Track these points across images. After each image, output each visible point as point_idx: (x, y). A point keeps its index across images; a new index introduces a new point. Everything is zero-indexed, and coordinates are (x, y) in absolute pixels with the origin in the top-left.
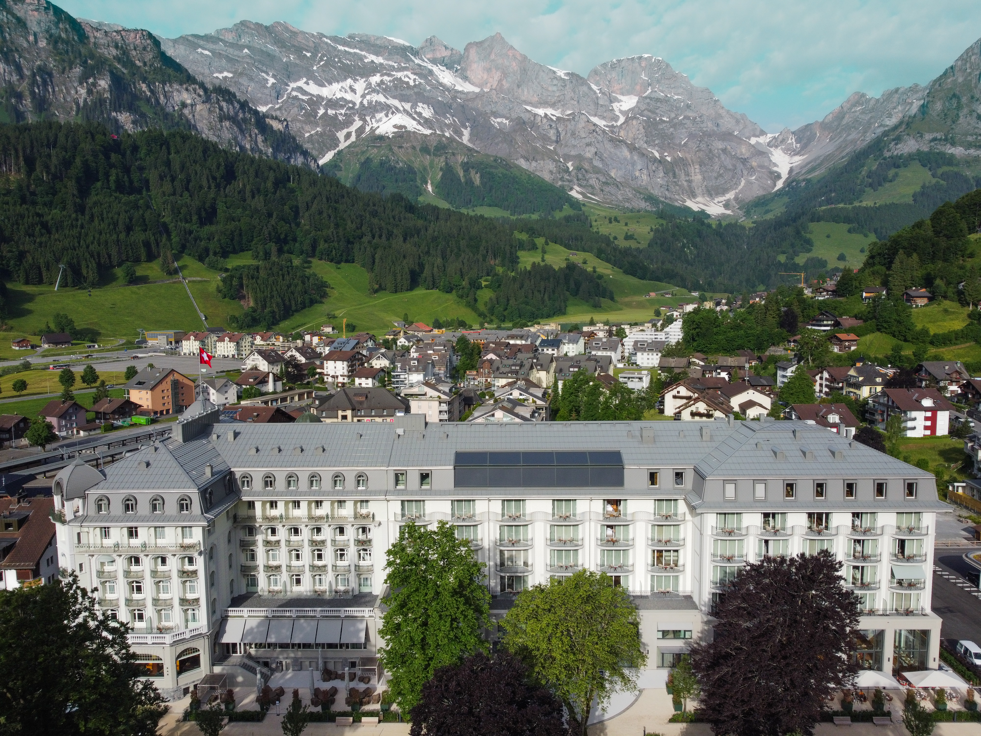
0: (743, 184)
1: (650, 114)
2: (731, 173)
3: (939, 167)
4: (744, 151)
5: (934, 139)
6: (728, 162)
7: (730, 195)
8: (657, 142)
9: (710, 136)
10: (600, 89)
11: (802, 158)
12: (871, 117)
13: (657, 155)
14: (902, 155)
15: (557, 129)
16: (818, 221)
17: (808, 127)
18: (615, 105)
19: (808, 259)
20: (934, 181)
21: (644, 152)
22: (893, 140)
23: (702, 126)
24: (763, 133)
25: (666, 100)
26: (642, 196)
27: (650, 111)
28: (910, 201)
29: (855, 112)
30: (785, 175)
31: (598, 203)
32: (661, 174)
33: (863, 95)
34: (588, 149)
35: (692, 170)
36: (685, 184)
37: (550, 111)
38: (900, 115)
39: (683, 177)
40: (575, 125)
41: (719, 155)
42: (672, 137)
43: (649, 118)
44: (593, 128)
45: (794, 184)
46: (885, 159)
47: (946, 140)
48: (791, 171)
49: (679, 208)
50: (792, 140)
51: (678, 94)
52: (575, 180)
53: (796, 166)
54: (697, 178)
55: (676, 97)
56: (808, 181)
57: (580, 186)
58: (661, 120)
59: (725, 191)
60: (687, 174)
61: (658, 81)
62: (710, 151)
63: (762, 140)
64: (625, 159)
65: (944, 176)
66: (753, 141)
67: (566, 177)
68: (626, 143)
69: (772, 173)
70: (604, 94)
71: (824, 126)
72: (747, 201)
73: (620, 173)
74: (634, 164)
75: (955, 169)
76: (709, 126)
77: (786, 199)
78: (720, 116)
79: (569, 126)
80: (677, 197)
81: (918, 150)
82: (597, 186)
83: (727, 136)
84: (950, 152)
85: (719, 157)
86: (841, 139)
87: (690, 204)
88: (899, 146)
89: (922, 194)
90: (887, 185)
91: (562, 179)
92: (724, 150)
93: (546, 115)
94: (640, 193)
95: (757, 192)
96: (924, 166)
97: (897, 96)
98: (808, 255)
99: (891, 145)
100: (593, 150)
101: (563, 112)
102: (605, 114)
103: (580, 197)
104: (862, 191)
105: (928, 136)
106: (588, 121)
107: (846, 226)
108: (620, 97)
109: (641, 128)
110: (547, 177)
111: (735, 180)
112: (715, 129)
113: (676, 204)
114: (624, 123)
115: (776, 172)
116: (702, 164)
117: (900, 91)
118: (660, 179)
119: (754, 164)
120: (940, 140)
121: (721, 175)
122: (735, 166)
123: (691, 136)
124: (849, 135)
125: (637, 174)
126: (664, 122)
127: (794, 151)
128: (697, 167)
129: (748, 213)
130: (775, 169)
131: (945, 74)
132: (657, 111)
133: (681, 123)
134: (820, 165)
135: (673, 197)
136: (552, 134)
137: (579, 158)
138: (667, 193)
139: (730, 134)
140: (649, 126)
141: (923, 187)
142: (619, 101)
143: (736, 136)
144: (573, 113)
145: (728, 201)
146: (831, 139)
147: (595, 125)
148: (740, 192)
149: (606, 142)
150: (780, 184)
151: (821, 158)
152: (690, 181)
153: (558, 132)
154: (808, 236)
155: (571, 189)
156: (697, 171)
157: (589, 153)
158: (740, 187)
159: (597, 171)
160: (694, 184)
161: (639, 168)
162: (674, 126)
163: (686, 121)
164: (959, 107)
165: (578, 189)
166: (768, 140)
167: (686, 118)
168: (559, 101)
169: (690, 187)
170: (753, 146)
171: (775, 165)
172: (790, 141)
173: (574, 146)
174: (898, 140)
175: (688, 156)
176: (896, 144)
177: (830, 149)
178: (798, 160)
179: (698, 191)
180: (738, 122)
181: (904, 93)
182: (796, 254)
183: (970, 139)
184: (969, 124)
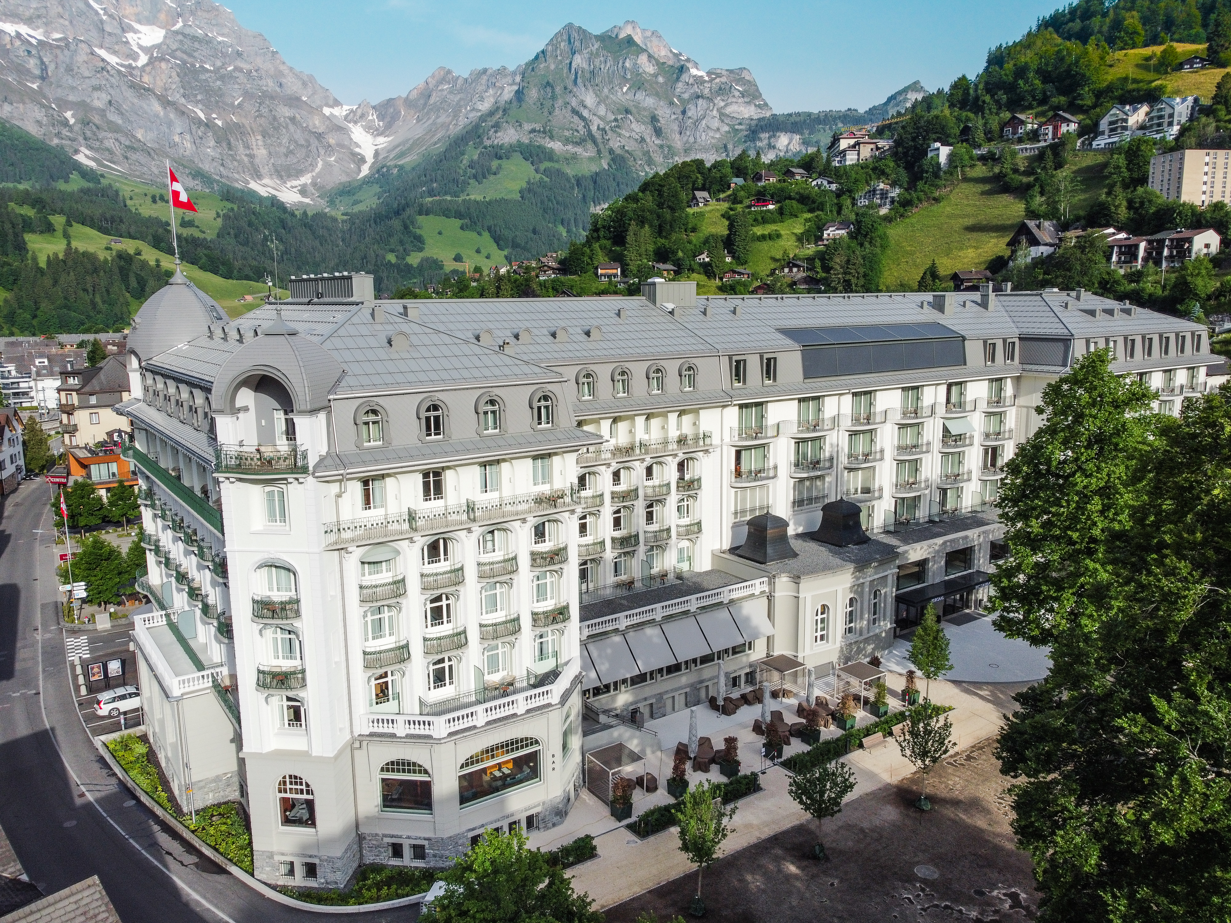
0: (320, 164)
1: (185, 57)
2: (304, 150)
3: (541, 162)
4: (317, 123)
5: (533, 131)
6: (299, 136)
7: (306, 179)
8: (199, 97)
9: (272, 98)
10: (104, 9)
11: (386, 139)
12: (461, 99)
13: (202, 116)
14: (503, 144)
15: (40, 59)
16: (427, 214)
17: (390, 102)
18: (130, 36)
19: (422, 260)
20: (538, 176)
21: (183, 109)
22: (493, 127)
23: (260, 83)
24: (337, 103)
25: (207, 41)
26: (187, 171)
27: (185, 52)
28: (518, 197)
29: (442, 90)
30: (370, 160)
31: (123, 175)
32: (212, 143)
33: (449, 72)
34: (96, 94)
35: (252, 141)
36: (246, 159)
37: (24, 30)
38: (492, 100)
39: (241, 150)
40: (71, 58)
41: (287, 125)
42: (219, 93)
43: (184, 63)
44: (101, 64)
45: (385, 170)
46: (485, 148)
47: (544, 132)
48: (377, 154)
49: (242, 191)
50: (372, 116)
51: (223, 35)
52: (81, 139)
53: (383, 149)
54: (261, 153)
55: (220, 39)
56: (401, 168)
57: (90, 148)
58: (203, 67)
59: (299, 173)
60: (247, 147)
61: (192, 13)
62: (275, 118)
63: (339, 112)
64: (157, 116)
65: (546, 172)
66: (327, 111)
67: (65, 132)
68: (154, 94)
69: (354, 154)
70: (111, 16)
71: (408, 102)
72: (328, 188)
73: (151, 136)
74: (170, 124)
75: (556, 166)
76: (270, 85)
77: (376, 189)
78: (281, 74)
79: (61, 57)
80: (236, 176)
81: (518, 141)
82: (118, 151)
83: (294, 101)
84: (549, 146)
85: (287, 128)
86: (430, 121)
87: (253, 185)
88: (499, 134)
89: (529, 190)
90: (492, 178)
91: (58, 135)
92: (293, 119)
93: (19, 35)
94: (185, 167)
95: (338, 177)
96: (526, 159)
97: (485, 77)
98: (421, 255)
99: (491, 133)
100: (105, 97)
101: (47, 33)
102: (117, 48)
103: (92, 164)
104: (466, 183)
105: (527, 127)
106: (92, 53)
107: (458, 223)
108: (137, 26)
109: (174, 74)
110: (33, 129)
111: (310, 160)
112: (278, 90)
113: (236, 185)
114: (147, 65)
115: (359, 154)
116: (265, 134)
117: (488, 73)
118: (210, 148)
119: (332, 141)
120: (539, 131)
121: (291, 152)
122: (307, 141)
123: (247, 95)
124: (438, 117)
125: (177, 139)
126: (207, 71)
127: (377, 130)
128: (259, 137)
129: (332, 203)
130: (357, 150)
131: (537, 57)
132: (196, 54)
133: (230, 76)
134: (410, 149)
135: (230, 175)
136: (32, 64)
137: (82, 107)
138: (222, 169)
139: (298, 99)
140: (185, 74)
141: (528, 183)
142: (136, 32)
143: (305, 102)
144: (65, 39)
145: (304, 186)
146: (419, 120)
147: (103, 60)
148: (319, 175)
149: (124, 88)
150: (365, 170)
151: (411, 142)
152: (251, 156)
153: (42, 63)
154: (418, 231)
155: (77, 152)
156: (260, 143)
157: (99, 101)
158: (317, 170)
159: (114, 128)
160: (257, 161)
161: (179, 130)
162: (222, 78)
163: (237, 74)
164: (554, 98)
165: (88, 152)
166: (344, 113)
167: (236, 69)
168: (39, 17)
169: (252, 163)
170: (328, 118)
171: (358, 146)
172: (370, 118)
173: (73, 88)
174: (497, 126)
175: (246, 122)
176: (496, 132)
177: (419, 131)
178: (382, 141)
179: (264, 171)
180: (304, 84)
181: (492, 75)
182: (407, 253)
183: (567, 133)
184: (565, 117)
